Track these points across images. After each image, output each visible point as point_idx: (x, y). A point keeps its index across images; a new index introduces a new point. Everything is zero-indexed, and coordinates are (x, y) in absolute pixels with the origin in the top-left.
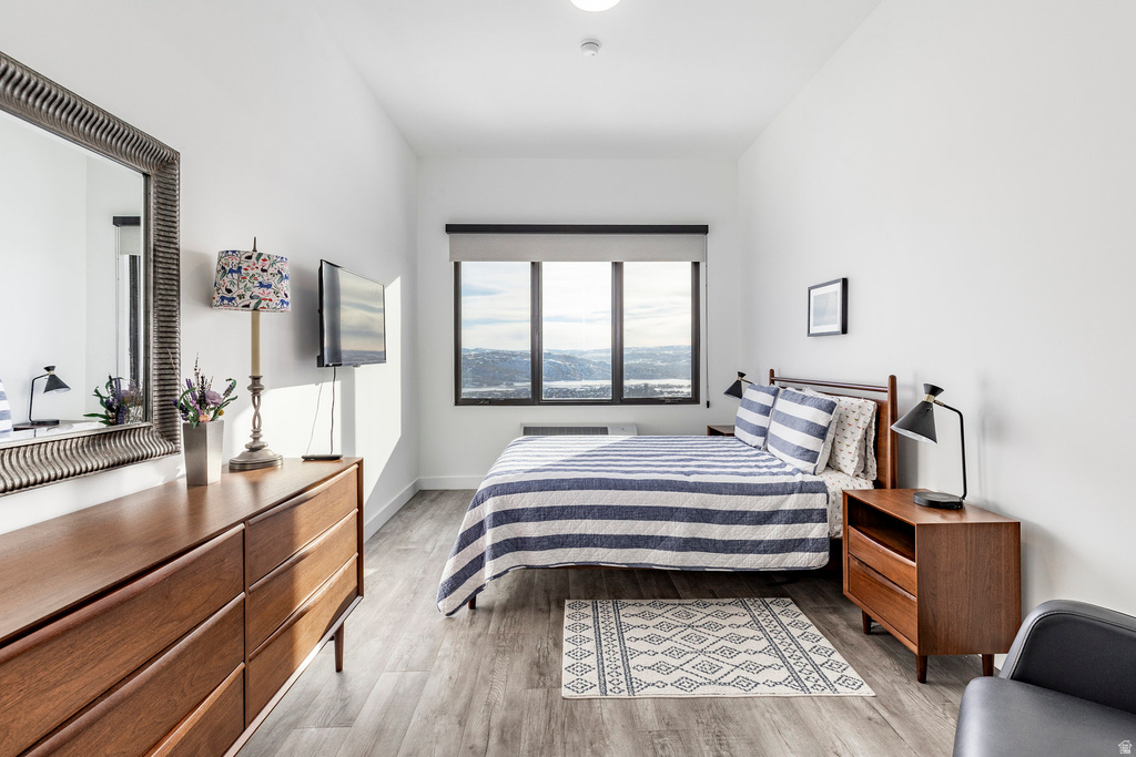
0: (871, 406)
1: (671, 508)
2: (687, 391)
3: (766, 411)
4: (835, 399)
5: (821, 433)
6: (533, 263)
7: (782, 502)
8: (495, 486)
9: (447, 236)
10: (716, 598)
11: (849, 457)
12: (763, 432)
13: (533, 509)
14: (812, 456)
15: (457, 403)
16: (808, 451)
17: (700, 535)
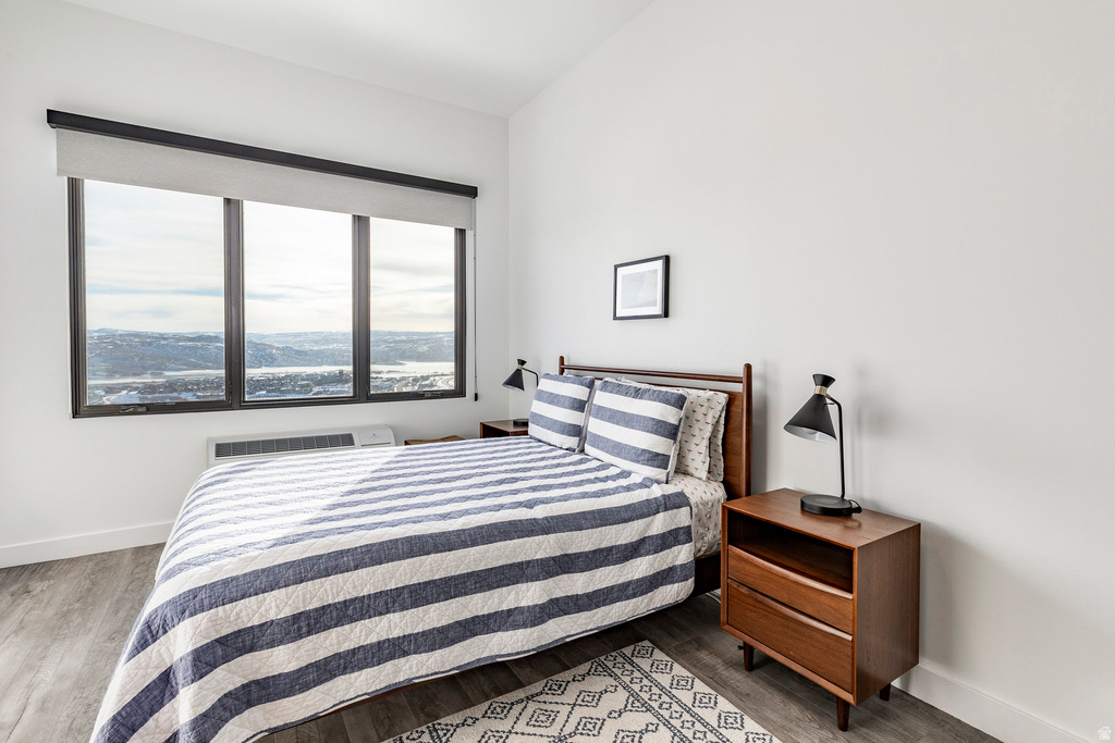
0: (723, 398)
2: (449, 384)
3: (580, 406)
4: (681, 391)
5: (671, 432)
6: (228, 201)
7: (648, 526)
9: (51, 132)
10: (569, 668)
12: (577, 431)
13: (286, 620)
14: (659, 460)
15: (76, 414)
16: (658, 455)
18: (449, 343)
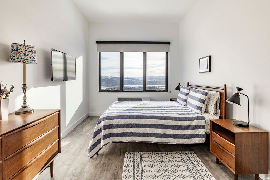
0: (219, 94)
1: (158, 125)
2: (164, 89)
3: (187, 95)
4: (207, 91)
5: (203, 102)
6: (121, 52)
7: (192, 123)
8: (104, 118)
9: (97, 45)
10: (172, 151)
11: (212, 109)
12: (186, 101)
13: (116, 124)
14: (200, 109)
15: (99, 91)
16: (199, 107)
17: (166, 133)
18: (165, 80)
